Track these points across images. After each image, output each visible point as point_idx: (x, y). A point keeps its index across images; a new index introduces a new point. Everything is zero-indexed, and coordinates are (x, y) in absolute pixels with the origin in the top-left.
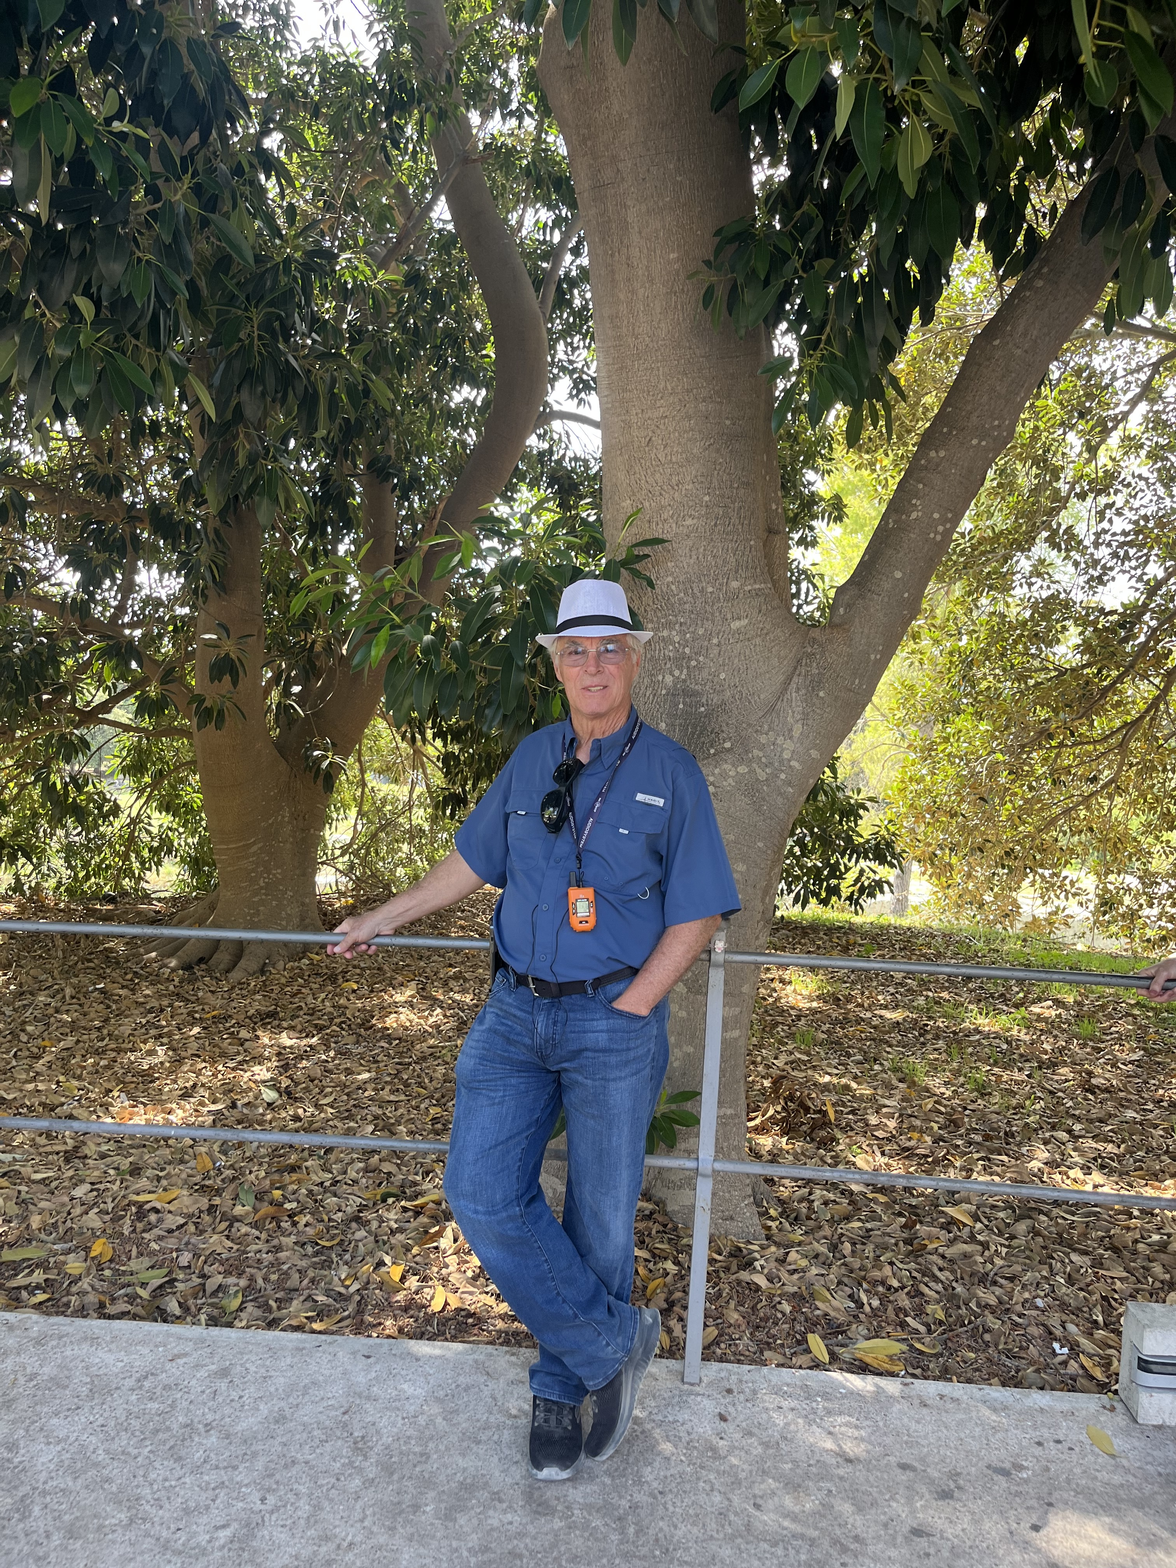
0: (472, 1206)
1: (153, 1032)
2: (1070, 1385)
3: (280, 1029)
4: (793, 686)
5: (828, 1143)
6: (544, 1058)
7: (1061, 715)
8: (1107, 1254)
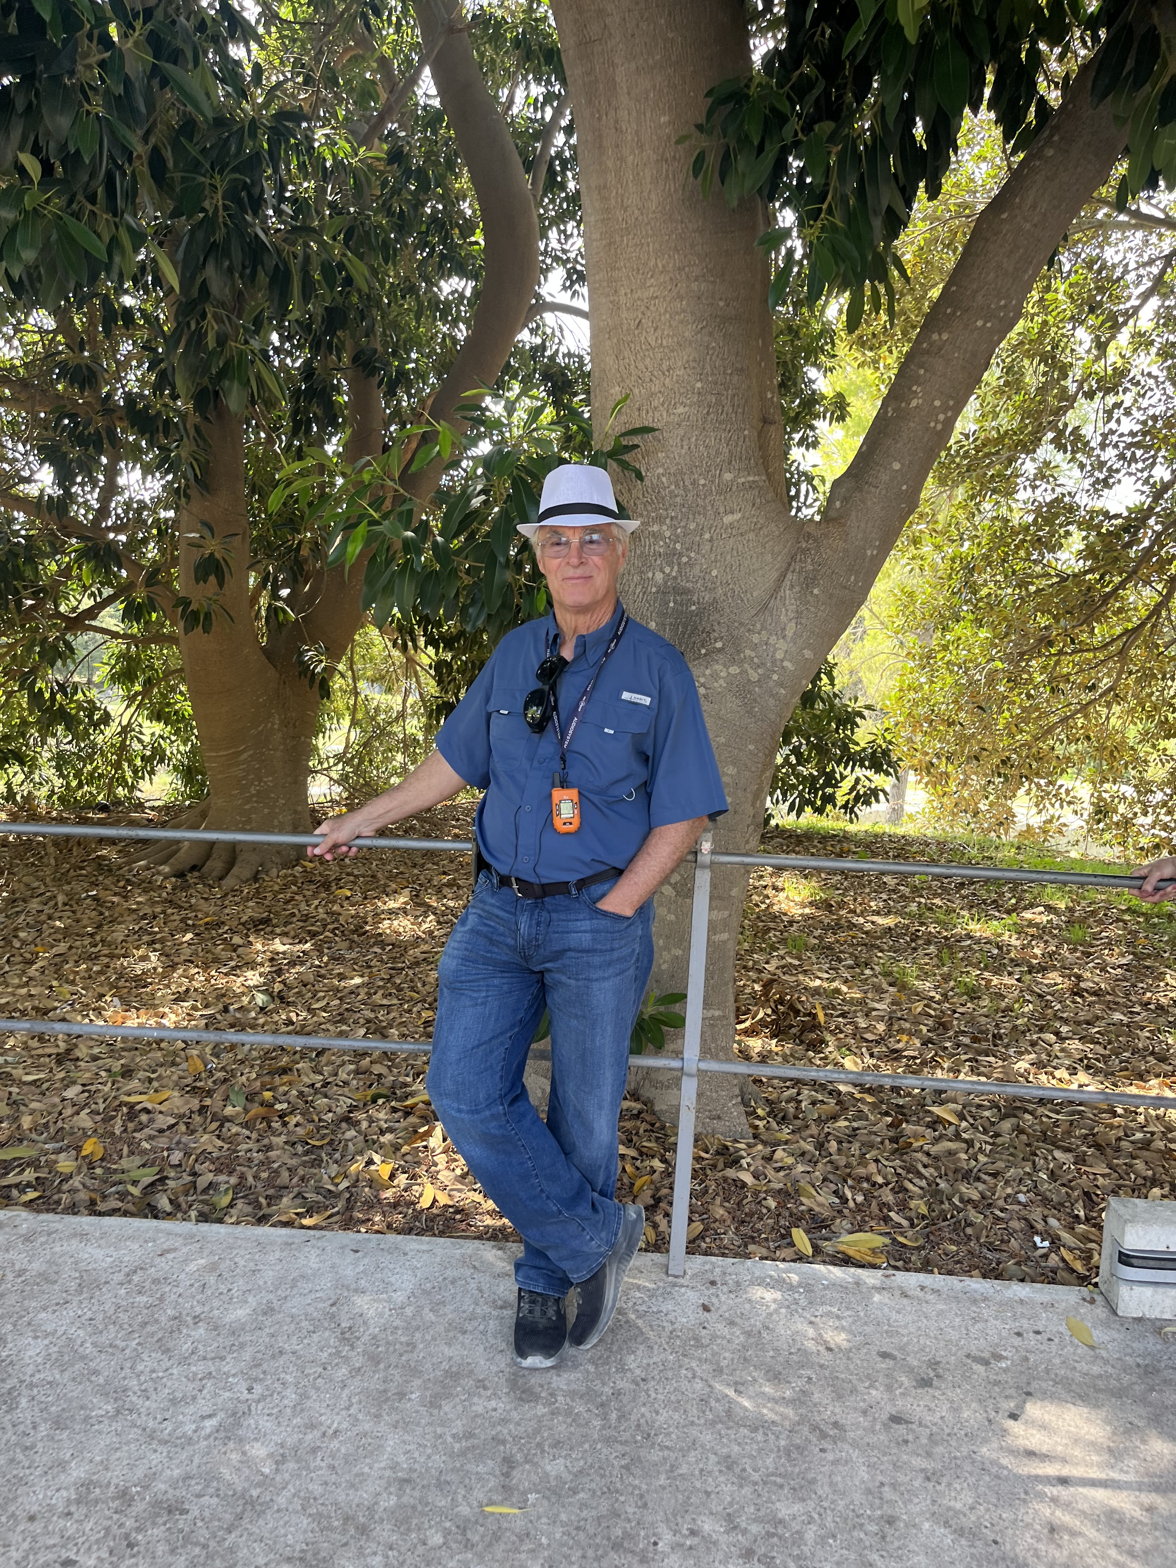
0: (455, 1105)
1: (146, 938)
2: (1051, 1278)
3: (273, 935)
4: (787, 583)
5: (817, 1045)
6: (526, 958)
7: (1062, 621)
8: (1090, 1151)
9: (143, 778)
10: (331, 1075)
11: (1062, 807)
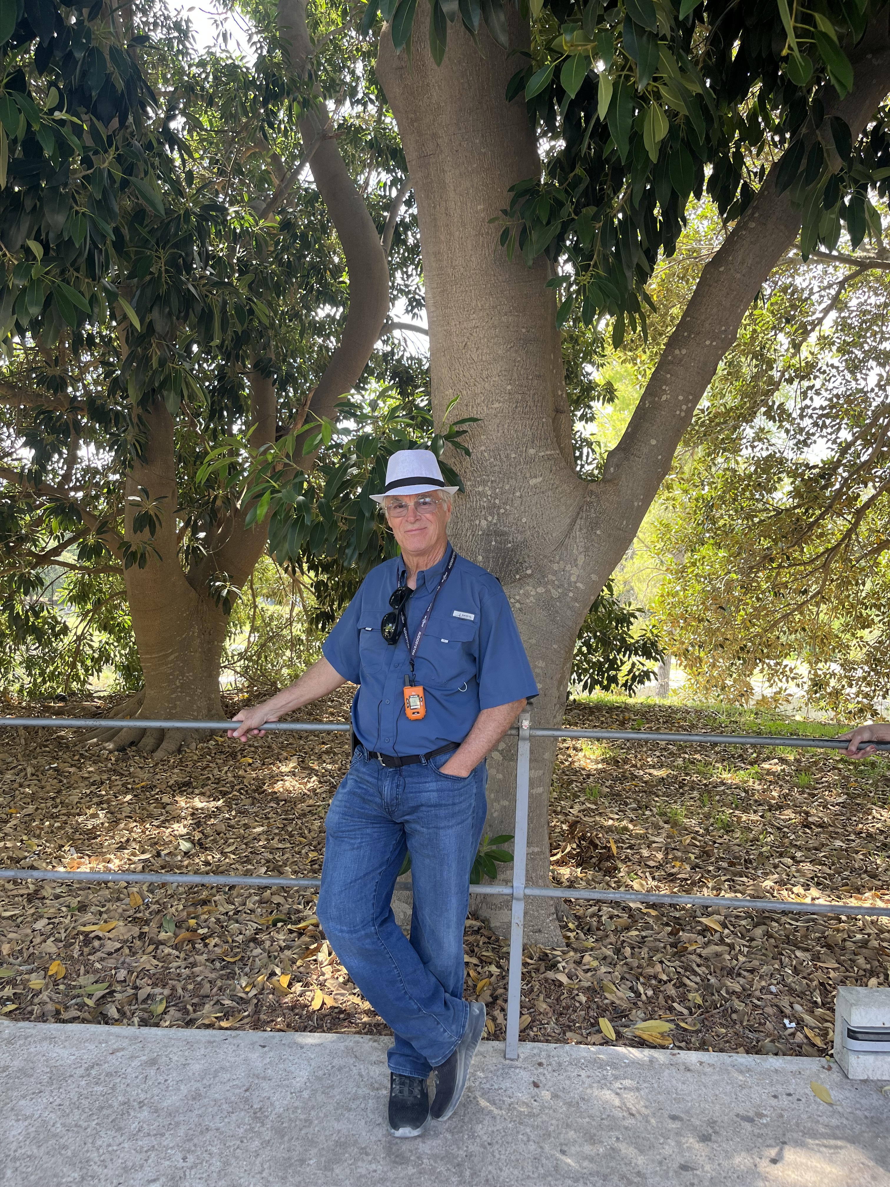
0: (338, 927)
1: (95, 800)
2: (798, 1051)
3: (194, 795)
4: (577, 526)
5: (611, 871)
6: (391, 813)
7: (780, 544)
8: (823, 950)
9: (92, 675)
10: (240, 905)
11: (788, 682)
